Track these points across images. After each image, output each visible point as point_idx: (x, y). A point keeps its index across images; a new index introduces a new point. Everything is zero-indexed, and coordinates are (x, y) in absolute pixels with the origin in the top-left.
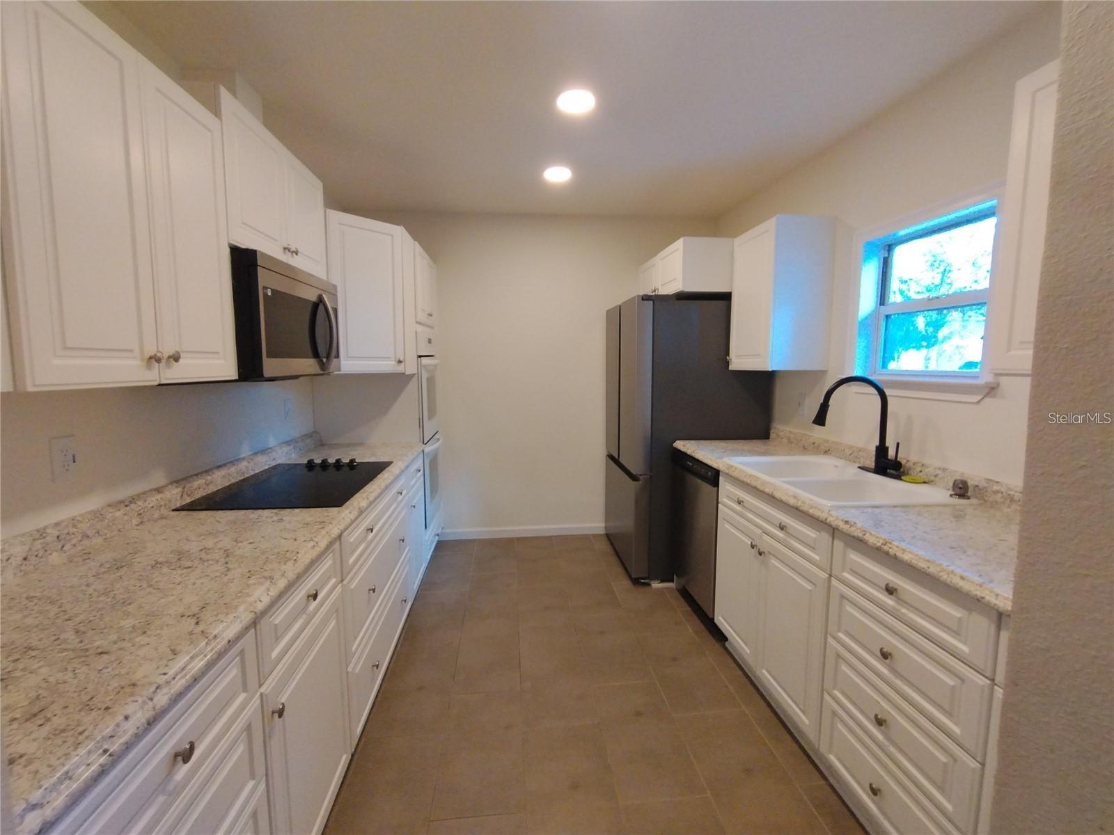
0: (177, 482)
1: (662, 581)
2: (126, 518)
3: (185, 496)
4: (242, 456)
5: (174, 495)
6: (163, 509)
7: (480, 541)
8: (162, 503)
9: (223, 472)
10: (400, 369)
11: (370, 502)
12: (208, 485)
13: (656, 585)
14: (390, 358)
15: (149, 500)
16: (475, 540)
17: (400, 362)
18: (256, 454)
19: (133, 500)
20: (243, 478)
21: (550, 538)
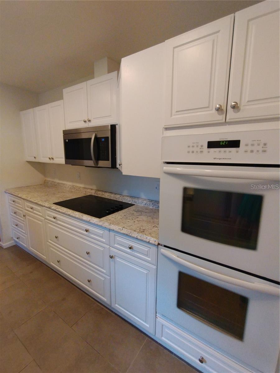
0: (97, 190)
3: (95, 194)
5: (93, 192)
8: (90, 192)
11: (55, 210)
15: (88, 190)
20: (116, 200)
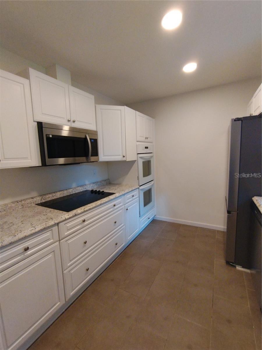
0: (41, 195)
1: (243, 267)
2: (16, 206)
3: (43, 200)
4: (72, 187)
5: (39, 200)
6: (32, 204)
7: (169, 222)
8: (32, 202)
9: (61, 193)
10: (124, 159)
12: (53, 197)
13: (239, 268)
14: (120, 155)
15: (27, 201)
16: (167, 222)
17: (124, 157)
18: (78, 187)
19: (21, 201)
21: (197, 227)
